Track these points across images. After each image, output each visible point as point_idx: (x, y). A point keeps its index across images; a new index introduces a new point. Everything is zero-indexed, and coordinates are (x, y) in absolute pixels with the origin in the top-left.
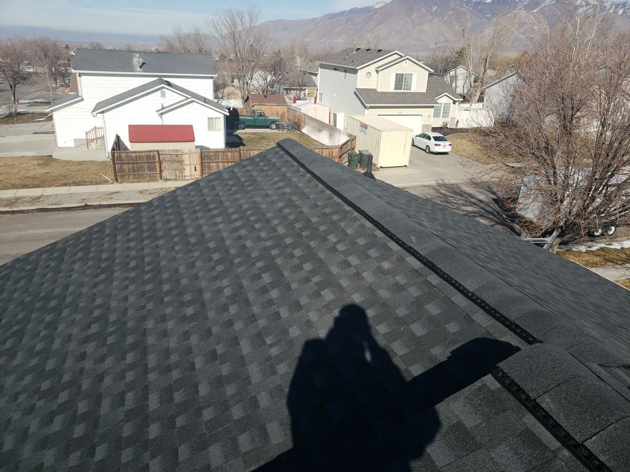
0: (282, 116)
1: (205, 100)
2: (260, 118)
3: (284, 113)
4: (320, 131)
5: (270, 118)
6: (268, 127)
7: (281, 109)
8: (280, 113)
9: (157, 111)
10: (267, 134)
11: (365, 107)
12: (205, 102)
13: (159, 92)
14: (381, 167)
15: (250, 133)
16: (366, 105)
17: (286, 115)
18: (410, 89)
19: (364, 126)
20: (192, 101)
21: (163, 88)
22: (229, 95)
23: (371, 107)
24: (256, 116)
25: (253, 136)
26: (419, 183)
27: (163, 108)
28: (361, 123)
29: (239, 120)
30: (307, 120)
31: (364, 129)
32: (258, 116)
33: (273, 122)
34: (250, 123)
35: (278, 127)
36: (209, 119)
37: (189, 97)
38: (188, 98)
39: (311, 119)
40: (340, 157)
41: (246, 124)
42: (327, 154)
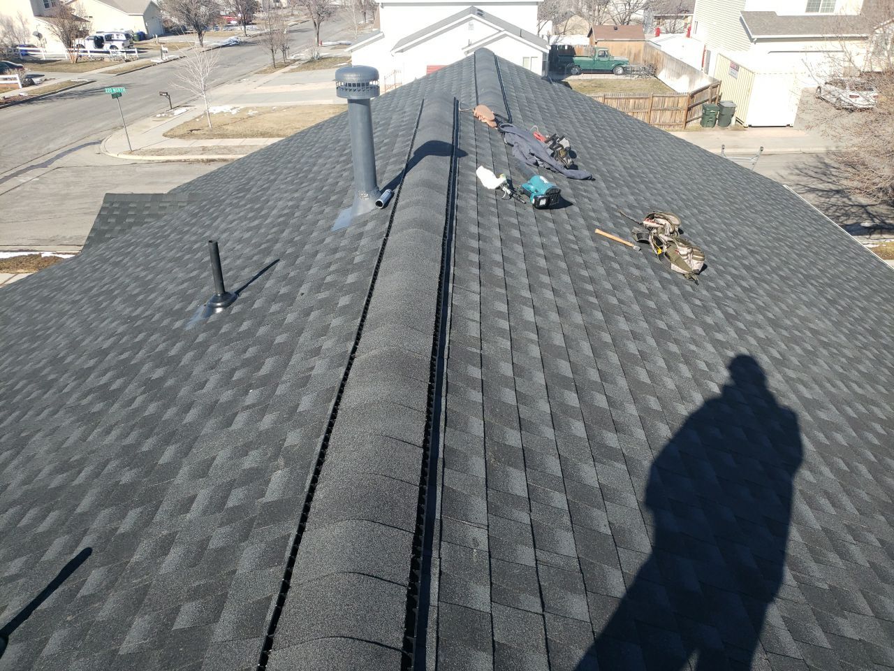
0: (636, 56)
1: (521, 33)
2: (602, 59)
3: (639, 52)
4: (679, 75)
5: (615, 58)
6: (612, 72)
7: (635, 46)
8: (633, 52)
9: (463, 49)
10: (607, 81)
11: (752, 40)
12: (521, 36)
13: (467, 24)
14: (750, 126)
15: (584, 80)
16: (753, 37)
17: (641, 55)
18: (832, 10)
19: (735, 67)
20: (505, 35)
21: (472, 18)
22: (573, 28)
23: (760, 40)
24: (597, 56)
25: (585, 84)
26: (798, 150)
27: (469, 45)
28: (732, 62)
29: (573, 61)
30: (665, 61)
31: (735, 71)
32: (599, 56)
33: (619, 64)
34: (588, 67)
35: (625, 72)
36: (524, 58)
37: (502, 29)
38: (500, 31)
39: (672, 59)
40: (689, 109)
41: (582, 67)
42: (670, 104)
